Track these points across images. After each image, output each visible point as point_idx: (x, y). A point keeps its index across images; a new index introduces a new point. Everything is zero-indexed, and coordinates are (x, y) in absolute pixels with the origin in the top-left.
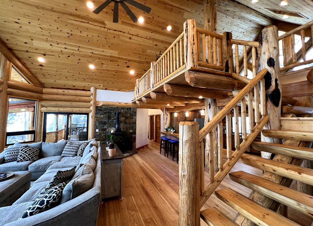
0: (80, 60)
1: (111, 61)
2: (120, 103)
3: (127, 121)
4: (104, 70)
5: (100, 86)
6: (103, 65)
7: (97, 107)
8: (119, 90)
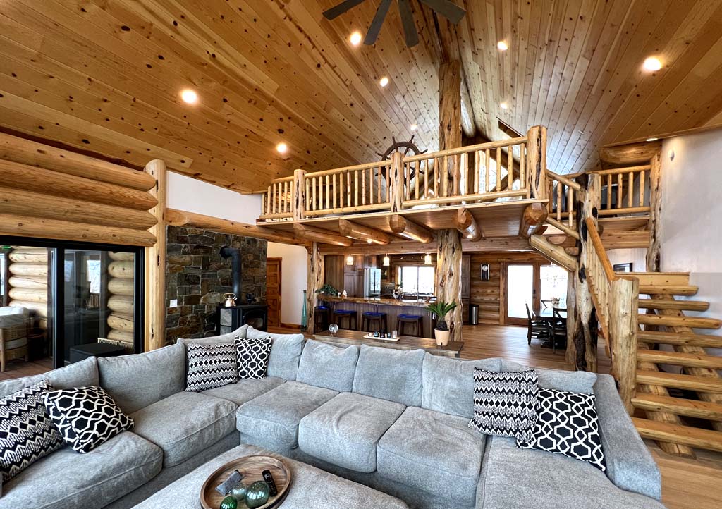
0: (161, 57)
2: (232, 224)
4: (220, 120)
5: (183, 162)
6: (225, 104)
7: (170, 229)
8: (228, 187)
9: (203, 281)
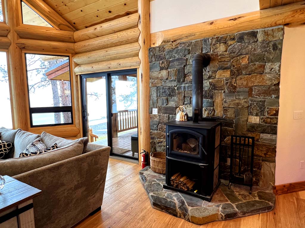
2: (212, 23)
3: (241, 82)
7: (151, 50)
9: (179, 93)
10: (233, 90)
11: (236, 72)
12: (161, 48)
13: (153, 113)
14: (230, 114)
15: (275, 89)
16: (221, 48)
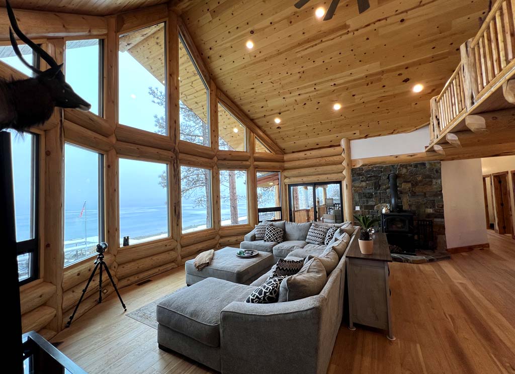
0: (319, 103)
1: (368, 84)
2: (397, 157)
3: (417, 189)
4: (359, 104)
5: (355, 134)
6: (355, 97)
7: (352, 170)
8: (392, 133)
9: (376, 196)
10: (414, 194)
11: (415, 184)
12: (360, 169)
13: (356, 210)
14: (413, 208)
15: (440, 194)
16: (404, 171)
